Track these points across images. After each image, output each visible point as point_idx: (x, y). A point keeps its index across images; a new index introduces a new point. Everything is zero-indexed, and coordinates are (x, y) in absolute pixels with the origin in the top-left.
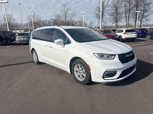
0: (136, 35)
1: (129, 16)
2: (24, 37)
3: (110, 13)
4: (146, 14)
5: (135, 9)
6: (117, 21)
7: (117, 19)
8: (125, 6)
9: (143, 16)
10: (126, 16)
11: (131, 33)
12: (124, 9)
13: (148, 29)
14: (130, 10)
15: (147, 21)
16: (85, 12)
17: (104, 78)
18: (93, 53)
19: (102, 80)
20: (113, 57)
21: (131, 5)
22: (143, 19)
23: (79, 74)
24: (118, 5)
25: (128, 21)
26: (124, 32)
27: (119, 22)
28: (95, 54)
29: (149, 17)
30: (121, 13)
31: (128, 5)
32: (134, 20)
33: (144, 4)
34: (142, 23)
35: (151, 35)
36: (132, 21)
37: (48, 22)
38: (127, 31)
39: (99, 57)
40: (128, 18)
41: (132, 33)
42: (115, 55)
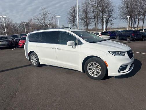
0: (109, 36)
1: (97, 20)
2: (3, 41)
3: (81, 18)
4: (110, 19)
5: (101, 15)
6: (87, 24)
7: (87, 23)
8: (94, 12)
9: (108, 21)
10: (95, 21)
11: (105, 35)
12: (93, 14)
13: (116, 32)
14: (97, 15)
15: (111, 25)
16: (60, 16)
17: (119, 72)
18: (109, 52)
19: (118, 74)
20: (124, 54)
21: (99, 11)
22: (108, 23)
23: (94, 71)
24: (88, 11)
25: (97, 25)
26: (100, 34)
27: (89, 26)
28: (111, 52)
29: (112, 21)
30: (90, 18)
31: (96, 11)
32: (101, 24)
33: (108, 11)
34: (108, 27)
35: (119, 37)
36: (100, 25)
37: (18, 25)
38: (102, 34)
39: (114, 55)
40: (96, 22)
41: (107, 35)
42: (125, 52)
